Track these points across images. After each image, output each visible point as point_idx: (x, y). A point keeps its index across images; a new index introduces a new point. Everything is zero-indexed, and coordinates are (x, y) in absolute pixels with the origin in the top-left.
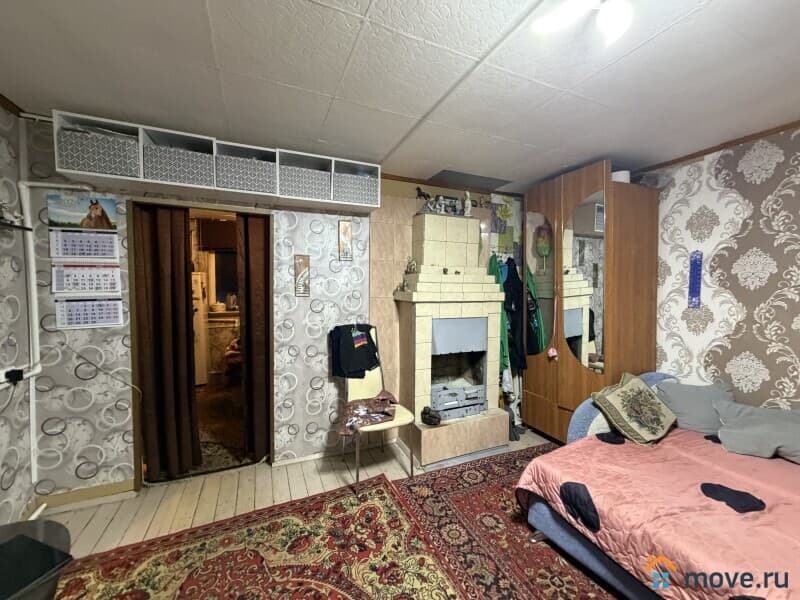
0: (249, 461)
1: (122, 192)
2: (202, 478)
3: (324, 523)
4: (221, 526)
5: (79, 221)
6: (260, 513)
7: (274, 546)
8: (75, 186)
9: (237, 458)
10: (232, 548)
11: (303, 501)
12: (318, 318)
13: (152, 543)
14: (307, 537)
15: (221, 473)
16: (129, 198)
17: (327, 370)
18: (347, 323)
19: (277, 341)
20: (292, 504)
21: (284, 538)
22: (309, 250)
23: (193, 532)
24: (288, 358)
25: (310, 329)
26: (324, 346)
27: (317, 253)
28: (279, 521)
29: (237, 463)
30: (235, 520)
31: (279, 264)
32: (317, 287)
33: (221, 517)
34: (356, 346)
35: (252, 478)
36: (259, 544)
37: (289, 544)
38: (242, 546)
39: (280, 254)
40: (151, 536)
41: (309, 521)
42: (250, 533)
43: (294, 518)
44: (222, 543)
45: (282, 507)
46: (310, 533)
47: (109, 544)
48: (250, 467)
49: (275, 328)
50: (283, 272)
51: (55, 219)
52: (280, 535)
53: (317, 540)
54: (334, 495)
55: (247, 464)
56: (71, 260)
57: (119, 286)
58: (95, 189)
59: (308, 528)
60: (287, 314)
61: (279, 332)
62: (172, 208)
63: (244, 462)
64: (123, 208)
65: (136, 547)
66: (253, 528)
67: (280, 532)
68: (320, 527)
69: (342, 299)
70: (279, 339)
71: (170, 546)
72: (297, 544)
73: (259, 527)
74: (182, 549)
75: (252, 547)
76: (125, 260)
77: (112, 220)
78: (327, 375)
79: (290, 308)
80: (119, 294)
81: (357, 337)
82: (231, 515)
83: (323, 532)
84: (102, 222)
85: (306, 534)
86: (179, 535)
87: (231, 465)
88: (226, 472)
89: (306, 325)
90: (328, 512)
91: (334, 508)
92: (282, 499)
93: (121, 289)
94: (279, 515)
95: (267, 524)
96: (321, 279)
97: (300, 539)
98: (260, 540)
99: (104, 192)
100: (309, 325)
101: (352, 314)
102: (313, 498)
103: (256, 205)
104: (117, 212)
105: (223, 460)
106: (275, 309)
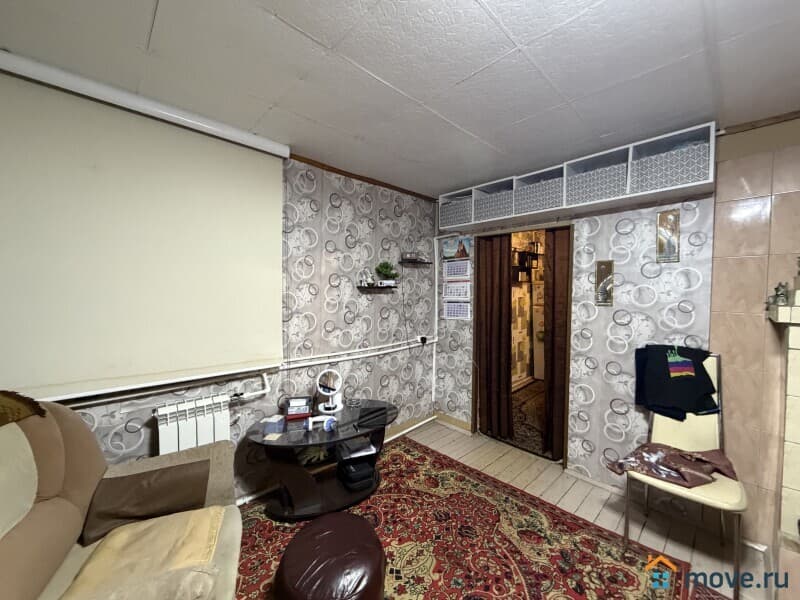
0: (550, 456)
1: (472, 232)
2: (511, 447)
3: (565, 542)
4: (495, 483)
5: (453, 255)
6: (524, 494)
7: (513, 521)
8: (452, 234)
9: (545, 451)
10: (489, 499)
11: (564, 513)
12: (622, 332)
13: (458, 464)
14: (540, 537)
15: (524, 452)
16: (476, 235)
17: (633, 395)
18: (667, 343)
19: (574, 350)
20: (554, 508)
21: (524, 522)
22: (614, 254)
23: (479, 474)
24: (585, 370)
25: (611, 343)
26: (630, 365)
27: (625, 256)
28: (532, 510)
29: (540, 452)
30: (506, 486)
31: (578, 273)
32: (622, 296)
33: (500, 478)
34: (673, 375)
35: (542, 469)
36: (505, 511)
37: (524, 529)
38: (495, 503)
39: (579, 262)
40: (461, 461)
41: (554, 529)
42: (506, 500)
43: (544, 517)
44: (487, 493)
45: (543, 503)
46: (545, 537)
47: (444, 451)
48: (547, 461)
49: (572, 336)
50: (581, 280)
51: (446, 255)
52: (523, 518)
53: (546, 546)
54: (600, 532)
55: (547, 458)
56: (451, 278)
57: (469, 294)
58: (461, 233)
59: (548, 533)
60: (587, 323)
61: (576, 341)
62: (501, 236)
63: (546, 455)
64: (473, 242)
65: (452, 460)
66: (510, 499)
67: (525, 517)
68: (558, 541)
69: (660, 311)
70: (575, 347)
71: (464, 472)
72: (529, 533)
73: (515, 501)
74: (467, 478)
75: (499, 509)
76: (473, 277)
77: (467, 251)
78: (633, 401)
79: (589, 317)
80: (468, 299)
81: (677, 364)
82: (506, 482)
83: (556, 546)
84: (463, 254)
85: (543, 535)
86: (472, 470)
87: (535, 451)
88: (527, 453)
89: (607, 338)
90: (578, 538)
91: (587, 540)
92: (550, 498)
93: (469, 297)
94: (536, 506)
95: (521, 504)
96: (629, 287)
97: (535, 533)
98: (508, 509)
99: (465, 235)
100: (611, 338)
101: (676, 332)
102: (575, 518)
103: (558, 219)
104: (470, 246)
105: (533, 444)
106: (573, 317)
